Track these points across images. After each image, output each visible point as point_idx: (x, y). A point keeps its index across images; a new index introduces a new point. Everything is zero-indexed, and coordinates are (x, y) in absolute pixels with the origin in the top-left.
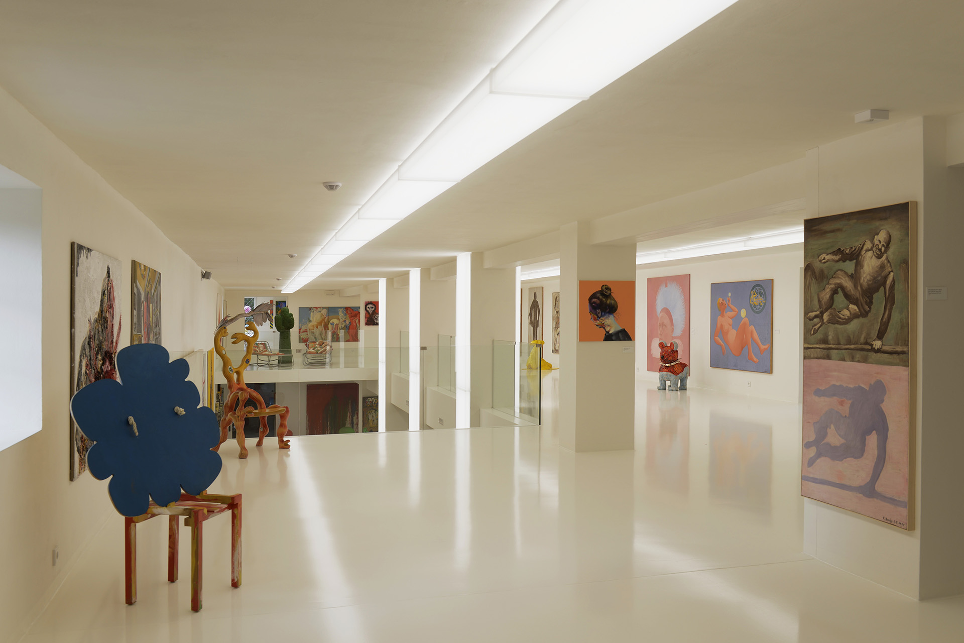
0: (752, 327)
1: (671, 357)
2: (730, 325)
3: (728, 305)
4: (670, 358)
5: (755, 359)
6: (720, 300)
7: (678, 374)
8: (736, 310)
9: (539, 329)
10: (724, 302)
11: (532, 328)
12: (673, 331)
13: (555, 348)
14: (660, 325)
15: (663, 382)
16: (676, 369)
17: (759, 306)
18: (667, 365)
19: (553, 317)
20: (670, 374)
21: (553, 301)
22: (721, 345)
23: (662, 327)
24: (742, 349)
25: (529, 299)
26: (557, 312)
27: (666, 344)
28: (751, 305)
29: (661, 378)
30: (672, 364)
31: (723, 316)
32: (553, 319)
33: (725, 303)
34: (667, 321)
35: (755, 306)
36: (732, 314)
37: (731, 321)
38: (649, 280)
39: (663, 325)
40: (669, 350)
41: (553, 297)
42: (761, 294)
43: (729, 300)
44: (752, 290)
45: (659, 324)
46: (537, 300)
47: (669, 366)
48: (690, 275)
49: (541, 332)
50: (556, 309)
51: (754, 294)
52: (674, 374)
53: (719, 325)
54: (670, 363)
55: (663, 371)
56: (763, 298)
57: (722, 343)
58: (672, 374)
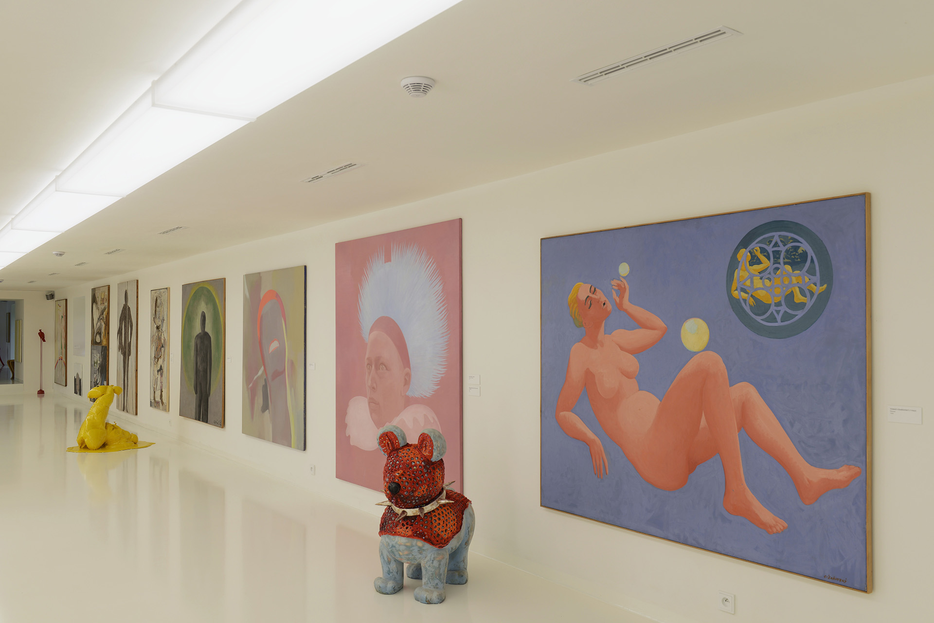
0: (746, 390)
1: (425, 487)
2: (628, 375)
3: (620, 306)
4: (422, 490)
5: (766, 516)
6: (582, 290)
7: (446, 541)
8: (659, 322)
9: (132, 358)
10: (600, 295)
11: (122, 357)
12: (407, 382)
13: (154, 399)
14: (370, 364)
15: (393, 566)
16: (439, 528)
17: (784, 308)
18: (410, 512)
19: (152, 337)
20: (420, 543)
21: (152, 306)
22: (587, 442)
23: (377, 368)
24: (692, 466)
25: (118, 304)
26: (158, 328)
27: (404, 438)
28: (736, 305)
29: (385, 553)
30: (428, 508)
31: (592, 341)
32: (152, 341)
33: (603, 299)
34: (390, 353)
35: (760, 307)
36: (638, 337)
37: (631, 363)
38: (341, 248)
39: (378, 363)
40: (417, 462)
41: (152, 298)
42: (797, 260)
43: (621, 290)
44: (745, 243)
45: (366, 362)
46: (129, 304)
47: (415, 517)
48: (461, 220)
49: (134, 364)
50: (157, 321)
51: (754, 261)
52: (432, 543)
53: (576, 373)
54: (420, 506)
55: (396, 534)
56: (811, 272)
57: (590, 434)
58: (427, 546)
